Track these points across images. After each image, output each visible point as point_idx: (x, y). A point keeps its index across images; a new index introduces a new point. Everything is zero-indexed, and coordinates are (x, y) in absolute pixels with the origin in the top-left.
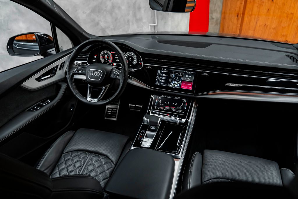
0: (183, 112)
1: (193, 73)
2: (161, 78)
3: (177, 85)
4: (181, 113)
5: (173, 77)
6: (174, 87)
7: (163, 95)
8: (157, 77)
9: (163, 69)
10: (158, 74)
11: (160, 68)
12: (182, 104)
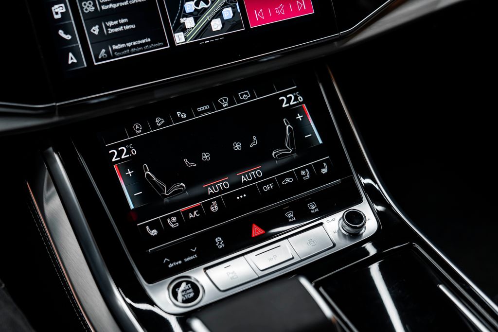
0: (320, 166)
2: (88, 7)
3: (219, 15)
4: (317, 178)
6: (206, 39)
7: (138, 127)
8: (58, 10)
12: (288, 124)
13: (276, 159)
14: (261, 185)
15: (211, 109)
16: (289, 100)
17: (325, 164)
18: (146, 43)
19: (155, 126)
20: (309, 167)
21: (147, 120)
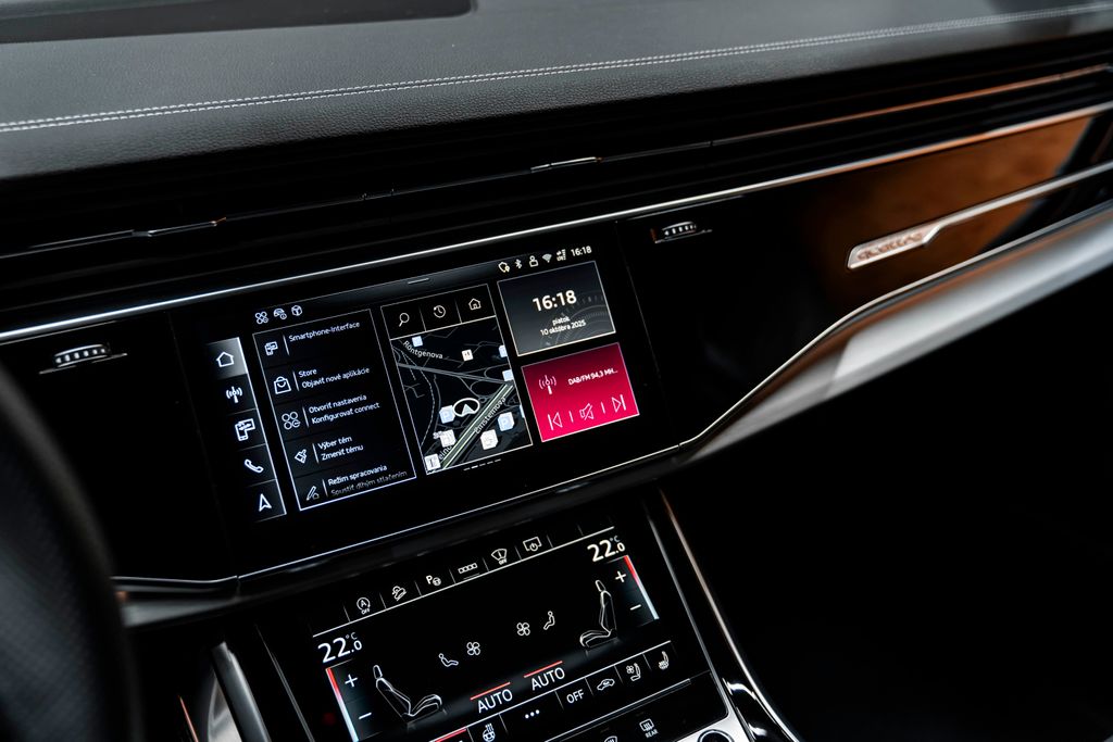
0: (656, 656)
1: (577, 252)
2: (291, 421)
3: (492, 424)
4: (653, 678)
5: (421, 361)
6: (473, 463)
7: (363, 603)
8: (244, 427)
9: (262, 318)
10: (234, 393)
11: (234, 319)
12: (602, 589)
13: (586, 648)
14: (563, 693)
15: (481, 570)
16: (603, 549)
17: (664, 653)
18: (381, 474)
19: (390, 601)
20: (639, 660)
21: (378, 591)
